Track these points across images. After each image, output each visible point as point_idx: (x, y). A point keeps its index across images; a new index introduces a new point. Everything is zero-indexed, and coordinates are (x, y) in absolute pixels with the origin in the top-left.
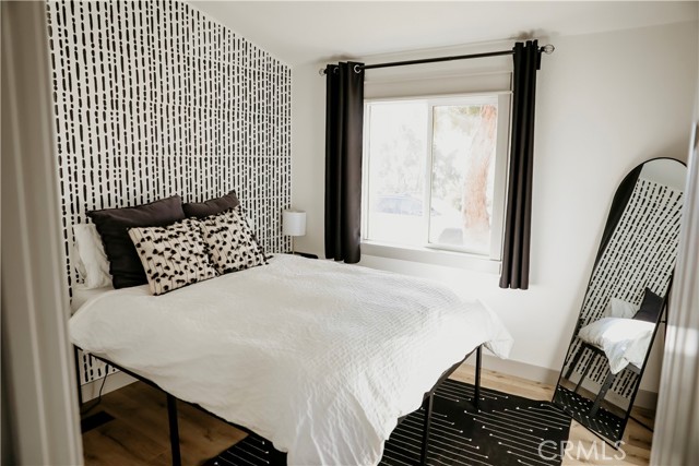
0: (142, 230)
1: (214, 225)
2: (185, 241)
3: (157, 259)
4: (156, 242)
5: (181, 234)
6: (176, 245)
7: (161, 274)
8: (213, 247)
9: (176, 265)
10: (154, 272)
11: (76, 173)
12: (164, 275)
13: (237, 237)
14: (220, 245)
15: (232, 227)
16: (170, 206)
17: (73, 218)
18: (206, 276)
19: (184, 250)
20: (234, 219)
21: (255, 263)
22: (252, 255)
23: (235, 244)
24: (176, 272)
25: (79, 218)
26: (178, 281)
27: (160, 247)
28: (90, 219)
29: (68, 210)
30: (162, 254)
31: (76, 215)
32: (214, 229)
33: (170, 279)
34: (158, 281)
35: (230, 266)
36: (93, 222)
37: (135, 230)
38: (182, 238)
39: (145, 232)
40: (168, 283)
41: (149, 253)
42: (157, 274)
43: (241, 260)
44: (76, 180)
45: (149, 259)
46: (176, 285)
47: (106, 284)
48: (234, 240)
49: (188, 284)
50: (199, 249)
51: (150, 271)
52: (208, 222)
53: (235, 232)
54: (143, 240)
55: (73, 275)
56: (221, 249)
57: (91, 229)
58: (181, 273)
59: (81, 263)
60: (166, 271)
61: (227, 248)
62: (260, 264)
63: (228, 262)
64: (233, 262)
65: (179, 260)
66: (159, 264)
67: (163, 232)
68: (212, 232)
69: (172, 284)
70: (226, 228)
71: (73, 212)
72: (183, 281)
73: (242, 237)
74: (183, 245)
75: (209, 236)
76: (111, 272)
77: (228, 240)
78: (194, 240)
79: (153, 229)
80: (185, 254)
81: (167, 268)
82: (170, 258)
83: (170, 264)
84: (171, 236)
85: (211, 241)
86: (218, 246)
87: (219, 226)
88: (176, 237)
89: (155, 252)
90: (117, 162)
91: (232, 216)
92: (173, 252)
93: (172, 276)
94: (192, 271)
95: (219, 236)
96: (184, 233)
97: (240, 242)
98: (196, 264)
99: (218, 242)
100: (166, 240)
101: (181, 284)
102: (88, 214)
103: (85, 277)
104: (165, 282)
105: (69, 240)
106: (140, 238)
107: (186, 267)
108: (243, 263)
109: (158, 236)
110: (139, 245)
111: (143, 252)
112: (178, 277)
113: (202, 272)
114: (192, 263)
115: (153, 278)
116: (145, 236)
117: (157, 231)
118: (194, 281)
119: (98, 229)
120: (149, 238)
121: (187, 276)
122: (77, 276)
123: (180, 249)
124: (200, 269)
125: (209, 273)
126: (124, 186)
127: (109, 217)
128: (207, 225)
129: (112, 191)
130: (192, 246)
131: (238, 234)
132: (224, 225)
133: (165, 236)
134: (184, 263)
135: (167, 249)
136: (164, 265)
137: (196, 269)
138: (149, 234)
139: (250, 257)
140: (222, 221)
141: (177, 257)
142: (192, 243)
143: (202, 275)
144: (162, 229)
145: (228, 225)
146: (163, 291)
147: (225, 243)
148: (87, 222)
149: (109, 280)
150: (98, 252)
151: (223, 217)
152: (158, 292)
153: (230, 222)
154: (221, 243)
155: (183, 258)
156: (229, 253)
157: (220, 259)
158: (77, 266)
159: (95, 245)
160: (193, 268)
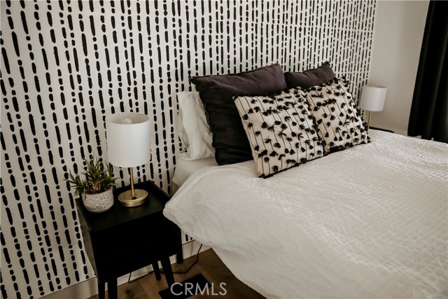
0: (249, 99)
1: (321, 96)
2: (294, 114)
3: (266, 133)
4: (266, 114)
5: (290, 106)
6: (287, 118)
7: (270, 152)
8: (320, 121)
9: (286, 142)
10: (262, 149)
11: (180, 37)
12: (274, 154)
13: (344, 111)
14: (328, 119)
15: (340, 100)
16: (273, 75)
17: (177, 85)
18: (316, 155)
19: (294, 124)
20: (341, 91)
21: (360, 141)
22: (358, 131)
23: (343, 119)
24: (286, 151)
25: (183, 85)
26: (288, 161)
27: (270, 120)
28: (193, 86)
29: (173, 77)
30: (272, 128)
31: (180, 83)
32: (321, 101)
33: (280, 159)
34: (267, 160)
35: (337, 144)
36: (197, 89)
37: (242, 99)
38: (291, 110)
39: (253, 102)
40: (278, 163)
41: (257, 127)
42: (265, 152)
43: (348, 137)
44: (181, 46)
45: (258, 133)
46: (285, 166)
47: (208, 155)
48: (342, 115)
49: (297, 165)
50: (309, 124)
51: (257, 148)
52: (313, 93)
53: (343, 105)
54: (251, 111)
55: (177, 143)
56: (329, 124)
57: (194, 98)
58: (292, 152)
59: (184, 131)
60: (276, 149)
61: (335, 123)
62: (363, 143)
63: (336, 139)
64: (341, 139)
65: (290, 136)
66: (268, 141)
67: (272, 102)
68: (319, 104)
69: (282, 164)
70: (333, 101)
71: (177, 80)
72: (293, 161)
73: (350, 111)
74: (293, 119)
75: (316, 109)
76: (214, 145)
77: (335, 114)
78: (304, 112)
79: (261, 98)
80: (296, 130)
81: (278, 145)
82: (281, 134)
83: (280, 142)
84: (279, 107)
85: (318, 115)
86: (325, 121)
87: (326, 97)
88: (285, 108)
89: (264, 125)
90: (220, 27)
91: (339, 88)
92: (284, 127)
93: (282, 155)
94: (303, 150)
95: (326, 109)
96: (293, 105)
97: (348, 117)
98: (307, 142)
99: (325, 116)
100: (275, 111)
101: (290, 165)
102: (192, 80)
103: (188, 146)
104: (274, 161)
105: (174, 108)
106: (247, 108)
107: (297, 145)
108: (350, 141)
109: (267, 106)
110: (246, 117)
111: (250, 125)
112: (288, 156)
113: (312, 151)
114: (303, 140)
115: (260, 156)
116: (253, 106)
117: (265, 101)
118: (304, 161)
119: (201, 96)
120: (257, 109)
121: (298, 156)
122: (180, 145)
123: (291, 123)
124: (311, 147)
125: (319, 152)
126: (226, 54)
127: (213, 84)
128: (313, 96)
129: (214, 59)
130: (302, 120)
131: (346, 108)
132: (332, 96)
133: (274, 106)
134: (295, 140)
135: (277, 123)
136: (274, 142)
137: (306, 147)
138: (257, 104)
139: (356, 134)
140: (329, 92)
141: (288, 132)
142: (302, 116)
143: (312, 154)
144: (270, 99)
145: (336, 98)
146: (272, 172)
147: (332, 118)
148: (190, 90)
149: (211, 152)
150: (201, 122)
151: (329, 88)
152: (266, 174)
153: (337, 94)
154: (329, 117)
155: (294, 134)
156: (338, 129)
157: (327, 135)
158: (181, 135)
159: (198, 115)
160: (304, 145)
